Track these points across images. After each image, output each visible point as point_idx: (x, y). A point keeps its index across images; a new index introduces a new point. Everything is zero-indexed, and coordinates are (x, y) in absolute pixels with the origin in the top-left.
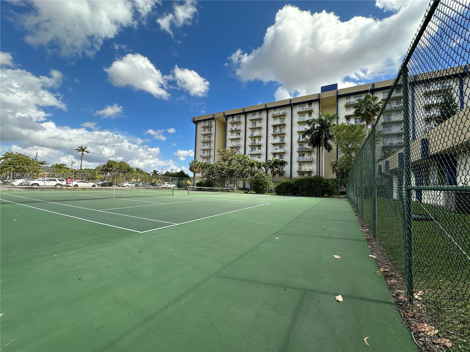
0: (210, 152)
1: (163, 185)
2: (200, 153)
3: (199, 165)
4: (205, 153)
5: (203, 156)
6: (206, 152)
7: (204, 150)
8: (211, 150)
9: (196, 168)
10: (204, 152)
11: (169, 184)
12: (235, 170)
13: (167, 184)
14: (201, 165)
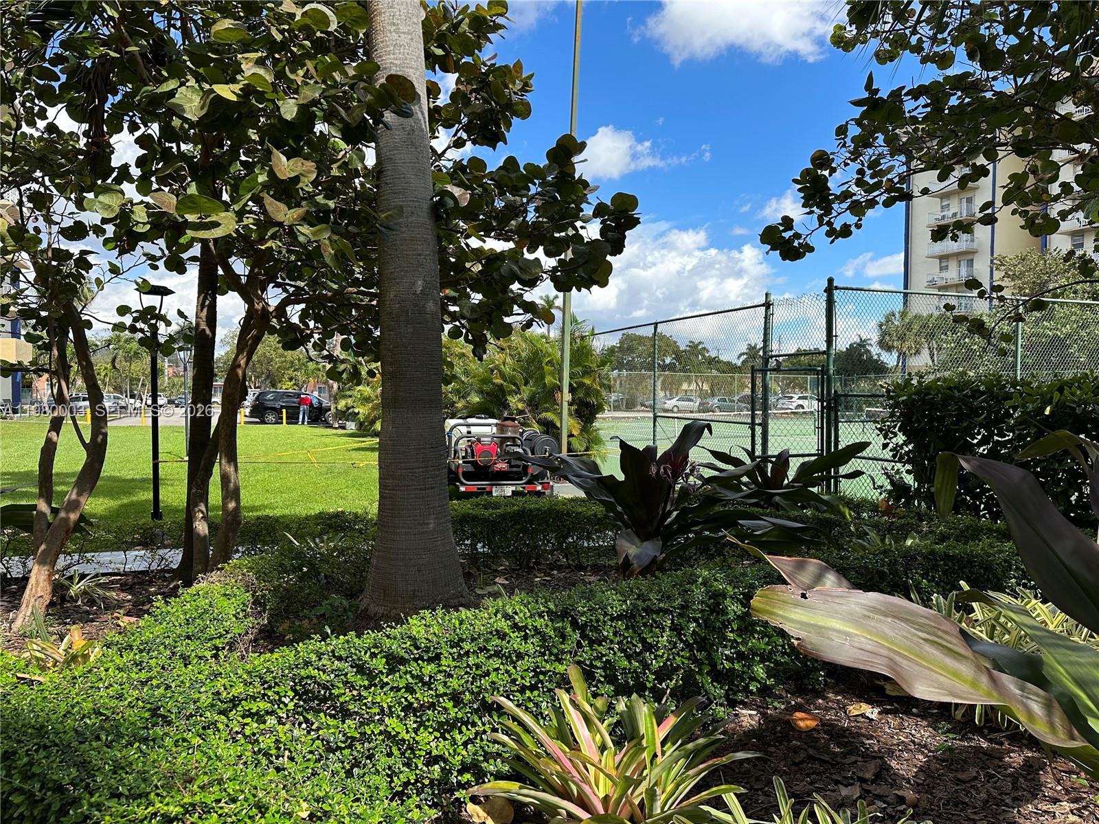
0: (970, 263)
1: (785, 401)
2: (925, 272)
3: (916, 327)
4: (947, 267)
5: (940, 283)
6: (953, 265)
7: (943, 258)
8: (974, 252)
9: (902, 338)
10: (943, 264)
11: (805, 398)
12: (1069, 336)
13: (799, 398)
14: (924, 326)
